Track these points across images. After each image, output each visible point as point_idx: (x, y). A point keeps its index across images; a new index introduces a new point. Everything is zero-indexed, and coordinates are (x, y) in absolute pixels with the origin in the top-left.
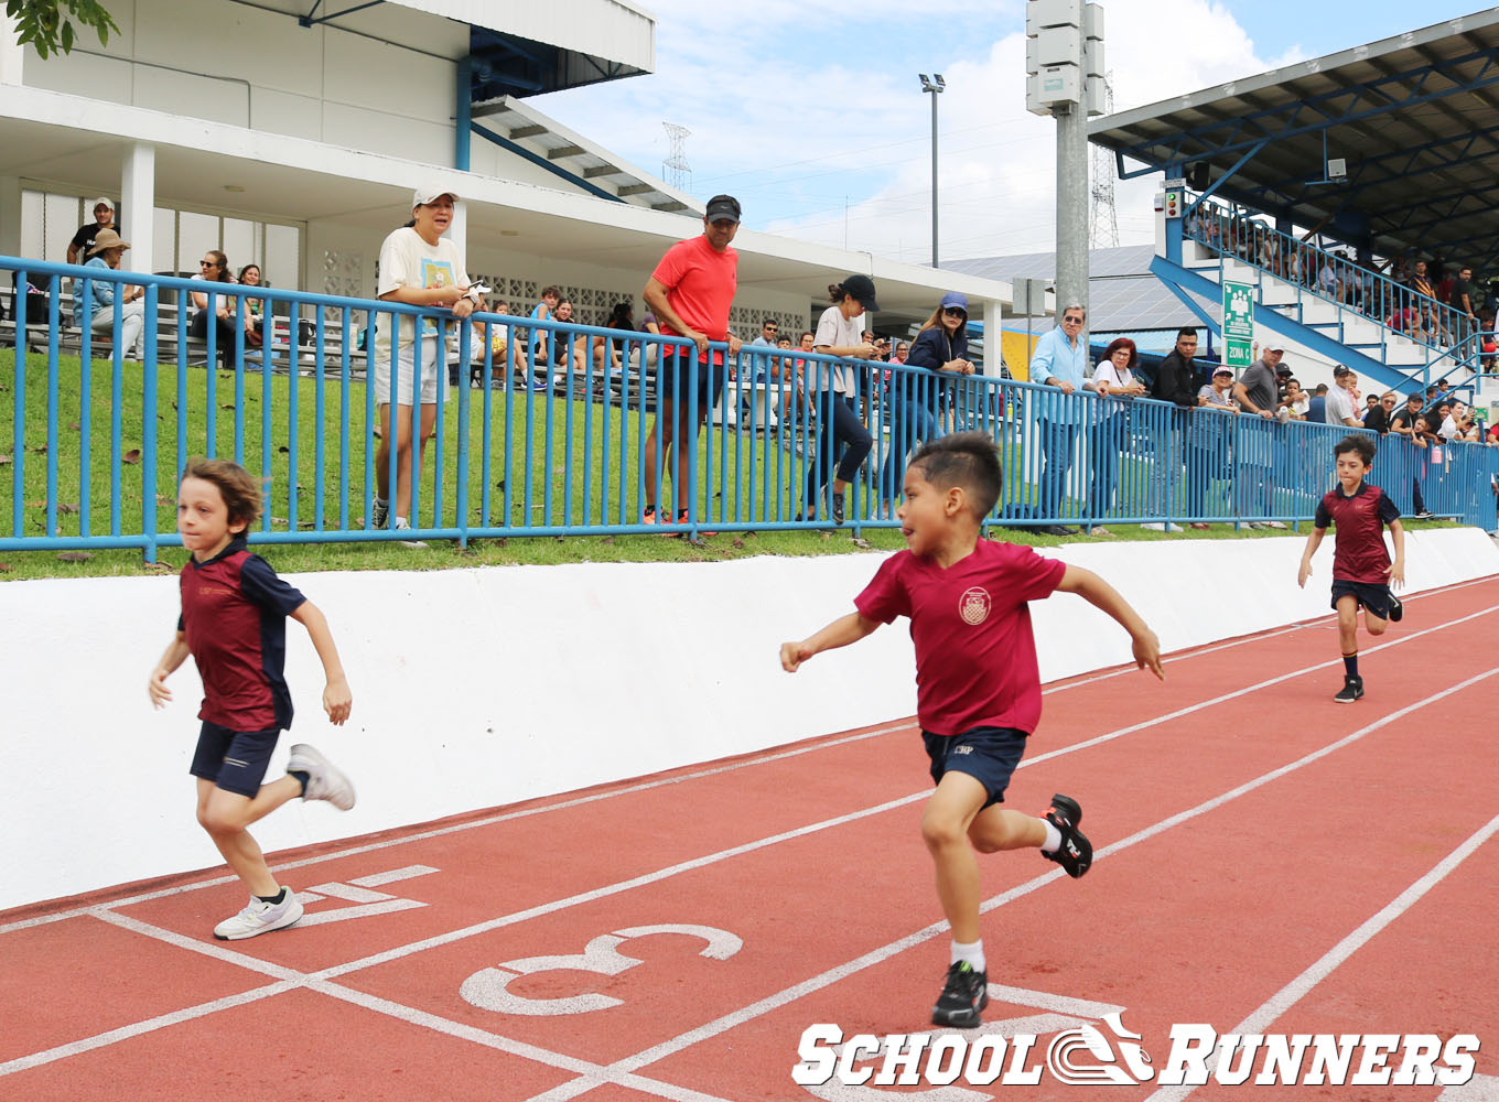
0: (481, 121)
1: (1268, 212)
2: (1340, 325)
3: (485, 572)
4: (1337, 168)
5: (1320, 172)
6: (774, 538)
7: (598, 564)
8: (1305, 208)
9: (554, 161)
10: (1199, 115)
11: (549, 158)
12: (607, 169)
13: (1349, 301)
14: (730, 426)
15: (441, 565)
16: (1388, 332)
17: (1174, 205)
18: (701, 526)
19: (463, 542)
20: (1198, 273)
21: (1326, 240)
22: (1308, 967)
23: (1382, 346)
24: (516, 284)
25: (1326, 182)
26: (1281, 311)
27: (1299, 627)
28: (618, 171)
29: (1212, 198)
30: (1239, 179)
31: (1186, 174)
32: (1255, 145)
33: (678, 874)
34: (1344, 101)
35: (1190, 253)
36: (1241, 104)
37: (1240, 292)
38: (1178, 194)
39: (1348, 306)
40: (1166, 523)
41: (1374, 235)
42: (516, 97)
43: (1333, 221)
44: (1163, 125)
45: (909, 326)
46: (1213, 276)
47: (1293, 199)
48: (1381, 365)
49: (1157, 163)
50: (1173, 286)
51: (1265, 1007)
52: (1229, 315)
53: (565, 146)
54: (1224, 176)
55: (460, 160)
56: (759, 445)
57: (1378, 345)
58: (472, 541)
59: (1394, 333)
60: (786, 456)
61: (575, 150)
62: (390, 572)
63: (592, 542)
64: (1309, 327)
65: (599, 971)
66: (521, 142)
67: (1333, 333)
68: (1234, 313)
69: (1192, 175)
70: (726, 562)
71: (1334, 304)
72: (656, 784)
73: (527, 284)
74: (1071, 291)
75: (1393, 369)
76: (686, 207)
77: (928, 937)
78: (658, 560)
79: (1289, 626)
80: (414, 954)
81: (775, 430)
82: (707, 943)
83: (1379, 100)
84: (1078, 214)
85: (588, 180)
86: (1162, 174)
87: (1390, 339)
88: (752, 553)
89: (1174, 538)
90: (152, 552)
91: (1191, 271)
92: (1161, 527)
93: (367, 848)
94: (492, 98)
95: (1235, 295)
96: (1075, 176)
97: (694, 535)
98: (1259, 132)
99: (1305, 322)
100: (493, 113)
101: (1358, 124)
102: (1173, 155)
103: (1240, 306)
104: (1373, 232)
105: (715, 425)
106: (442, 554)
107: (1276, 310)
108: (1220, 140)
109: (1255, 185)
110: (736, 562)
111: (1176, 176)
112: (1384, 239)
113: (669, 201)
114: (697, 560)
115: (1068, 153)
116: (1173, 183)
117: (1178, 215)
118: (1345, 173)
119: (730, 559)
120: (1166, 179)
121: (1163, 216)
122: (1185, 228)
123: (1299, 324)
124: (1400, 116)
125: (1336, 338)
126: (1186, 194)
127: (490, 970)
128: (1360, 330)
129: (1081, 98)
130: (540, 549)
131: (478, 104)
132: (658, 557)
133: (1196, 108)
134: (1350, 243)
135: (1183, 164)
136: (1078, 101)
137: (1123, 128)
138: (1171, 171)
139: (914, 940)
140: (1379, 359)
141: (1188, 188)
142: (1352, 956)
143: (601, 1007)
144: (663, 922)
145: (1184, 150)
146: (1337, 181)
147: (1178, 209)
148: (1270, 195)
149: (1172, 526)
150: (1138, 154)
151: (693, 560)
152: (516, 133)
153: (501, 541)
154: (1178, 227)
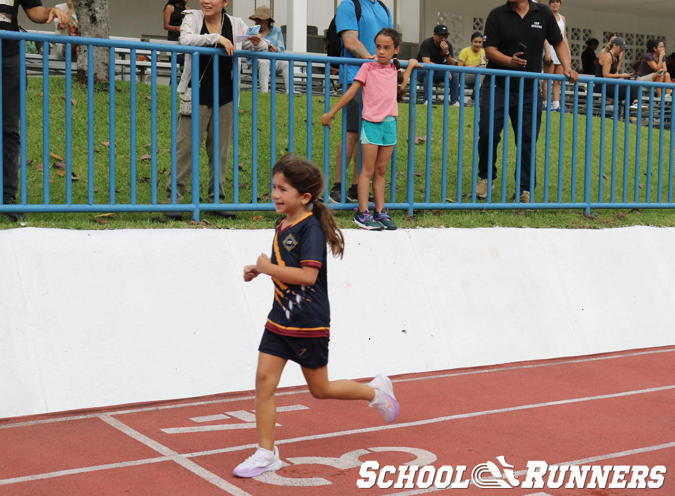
7: (506, 229)
18: (594, 204)
19: (411, 213)
58: (418, 212)
70: (609, 229)
78: (552, 227)
97: (588, 211)
110: (614, 230)
114: (584, 227)
119: (611, 227)
130: (467, 218)
132: (553, 225)
151: (580, 228)
153: (438, 212)
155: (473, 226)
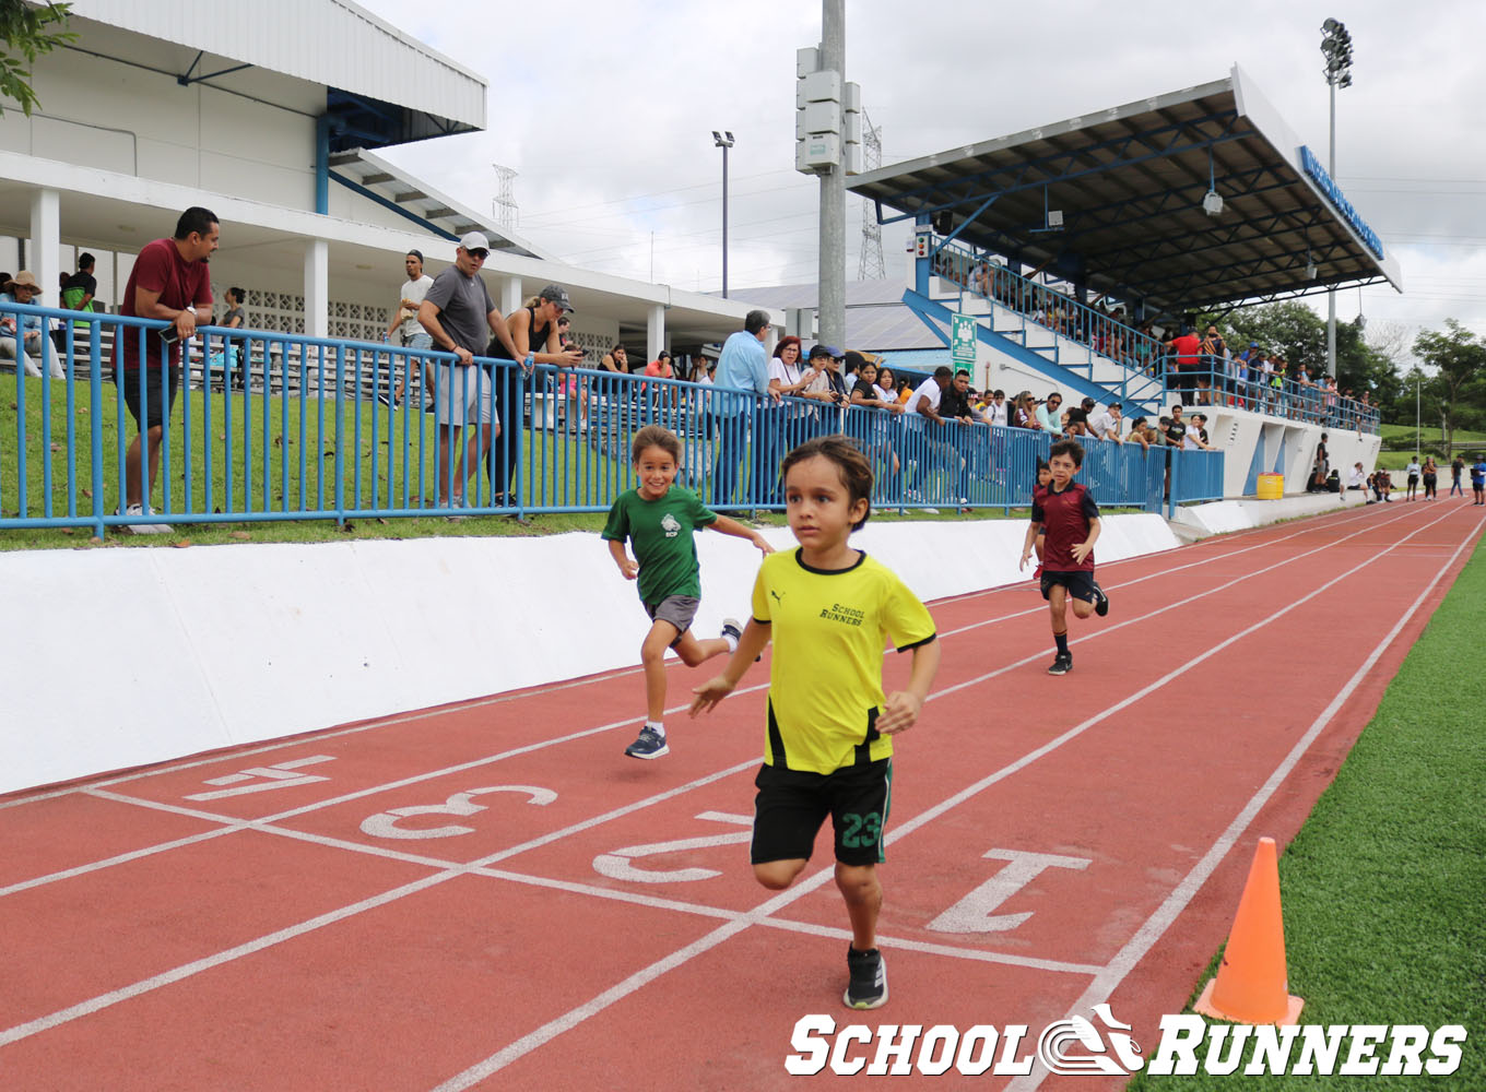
0: (339, 169)
1: (1002, 254)
2: (1056, 349)
3: (359, 544)
4: (1055, 218)
5: (1042, 222)
6: (584, 518)
7: (447, 539)
8: (1033, 250)
9: (402, 205)
10: (944, 172)
11: (397, 201)
12: (446, 212)
14: (550, 430)
15: (324, 539)
16: (1094, 355)
17: (922, 247)
18: (527, 509)
19: (341, 522)
20: (943, 304)
21: (1050, 277)
22: (944, 800)
23: (1089, 366)
24: (369, 310)
25: (1046, 230)
26: (1009, 337)
28: (455, 213)
29: (954, 241)
30: (977, 225)
31: (933, 221)
32: (989, 198)
33: (512, 757)
34: (1063, 162)
35: (935, 287)
36: (978, 163)
37: (966, 323)
38: (926, 238)
40: (900, 508)
41: (1090, 274)
42: (367, 149)
43: (1055, 260)
44: (914, 180)
45: (702, 346)
46: (953, 306)
47: (1022, 242)
48: (1089, 381)
49: (910, 211)
50: (921, 314)
51: (909, 823)
52: (956, 341)
53: (410, 191)
54: (965, 223)
55: (320, 206)
56: (572, 446)
57: (1086, 365)
58: (348, 521)
59: (1098, 356)
60: (593, 455)
61: (418, 195)
62: (285, 545)
63: (441, 521)
64: (1031, 350)
65: (457, 813)
66: (371, 188)
67: (1050, 355)
68: (960, 340)
69: (938, 222)
70: (547, 537)
71: (1051, 331)
72: (494, 701)
73: (379, 310)
74: (830, 320)
75: (1097, 385)
76: (513, 245)
77: (688, 789)
78: (492, 536)
80: (324, 808)
81: (585, 434)
82: (532, 796)
83: (1091, 162)
84: (837, 257)
85: (429, 221)
86: (913, 220)
87: (1096, 361)
88: (566, 530)
89: (905, 520)
90: (101, 529)
91: (936, 302)
92: (898, 510)
93: (280, 746)
94: (347, 149)
95: (961, 325)
96: (835, 225)
97: (521, 517)
98: (992, 187)
99: (1028, 346)
100: (349, 162)
101: (1076, 182)
102: (923, 204)
103: (966, 334)
104: (1088, 271)
105: (537, 429)
106: (325, 531)
107: (1005, 335)
108: (962, 193)
109: (991, 231)
110: (554, 537)
111: (924, 222)
112: (1098, 277)
113: (498, 239)
114: (524, 535)
115: (829, 206)
116: (922, 229)
117: (926, 255)
118: (1061, 223)
119: (550, 534)
120: (917, 224)
121: (913, 256)
122: (932, 267)
123: (1023, 347)
124: (1108, 176)
125: (1052, 359)
126: (933, 238)
127: (381, 815)
128: (1072, 353)
129: (840, 160)
130: (401, 528)
131: (334, 154)
132: (494, 533)
133: (943, 167)
134: (1069, 280)
135: (931, 212)
136: (836, 163)
137: (881, 182)
138: (921, 218)
139: (677, 791)
140: (1086, 376)
141: (934, 233)
142: (976, 795)
143: (459, 833)
144: (500, 785)
145: (931, 201)
146: (1056, 229)
147: (926, 250)
148: (1003, 239)
149: (905, 511)
150: (893, 203)
151: (520, 536)
152: (368, 180)
153: (370, 521)
154: (925, 266)
155: (413, 537)
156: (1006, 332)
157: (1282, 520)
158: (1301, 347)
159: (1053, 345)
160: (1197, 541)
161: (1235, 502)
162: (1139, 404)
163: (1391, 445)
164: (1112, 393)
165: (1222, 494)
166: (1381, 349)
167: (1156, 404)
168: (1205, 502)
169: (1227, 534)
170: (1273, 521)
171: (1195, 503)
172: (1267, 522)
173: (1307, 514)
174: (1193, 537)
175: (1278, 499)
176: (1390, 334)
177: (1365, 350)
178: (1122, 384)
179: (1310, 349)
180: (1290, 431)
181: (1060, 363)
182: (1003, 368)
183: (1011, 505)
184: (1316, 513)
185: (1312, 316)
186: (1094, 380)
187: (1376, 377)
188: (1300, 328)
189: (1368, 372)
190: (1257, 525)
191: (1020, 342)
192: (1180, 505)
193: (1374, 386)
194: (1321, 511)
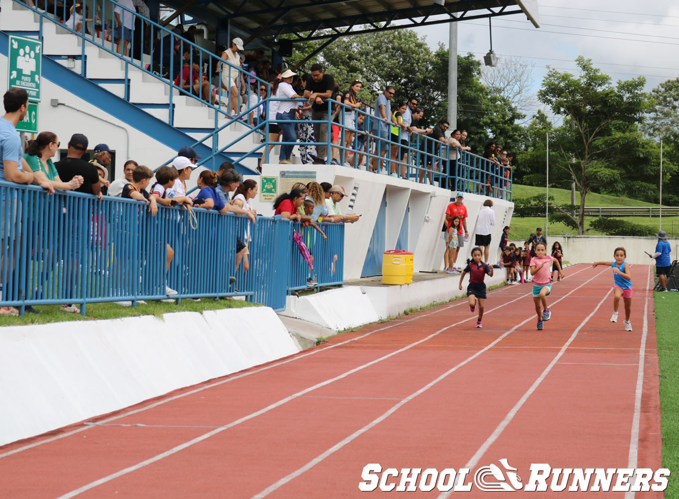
2: (127, 82)
13: (138, 57)
16: (176, 91)
23: (171, 106)
26: (64, 63)
27: (92, 425)
37: (27, 48)
39: (136, 61)
48: (169, 127)
52: (14, 73)
57: (166, 106)
59: (181, 94)
64: (93, 82)
67: (118, 90)
68: (20, 72)
71: (121, 59)
75: (180, 132)
79: (81, 424)
87: (179, 100)
95: (23, 52)
99: (90, 75)
103: (27, 63)
107: (58, 61)
123: (82, 77)
125: (122, 96)
128: (148, 88)
140: (166, 119)
156: (59, 57)
157: (411, 311)
158: (405, 84)
159: (123, 77)
160: (318, 343)
161: (358, 287)
162: (235, 159)
163: (521, 211)
164: (201, 144)
165: (341, 278)
166: (499, 90)
167: (256, 160)
168: (322, 289)
169: (351, 332)
170: (402, 312)
171: (310, 291)
172: (395, 314)
173: (438, 301)
174: (314, 337)
175: (408, 284)
176: (510, 72)
177: (482, 90)
178: (213, 132)
179: (416, 87)
180: (416, 196)
181: (132, 100)
182: (55, 104)
183: (88, 300)
184: (448, 301)
185: (420, 46)
186: (175, 125)
187: (492, 124)
188: (405, 59)
189: (486, 119)
190: (384, 317)
191: (78, 70)
192: (293, 294)
193: (491, 136)
194: (454, 297)
